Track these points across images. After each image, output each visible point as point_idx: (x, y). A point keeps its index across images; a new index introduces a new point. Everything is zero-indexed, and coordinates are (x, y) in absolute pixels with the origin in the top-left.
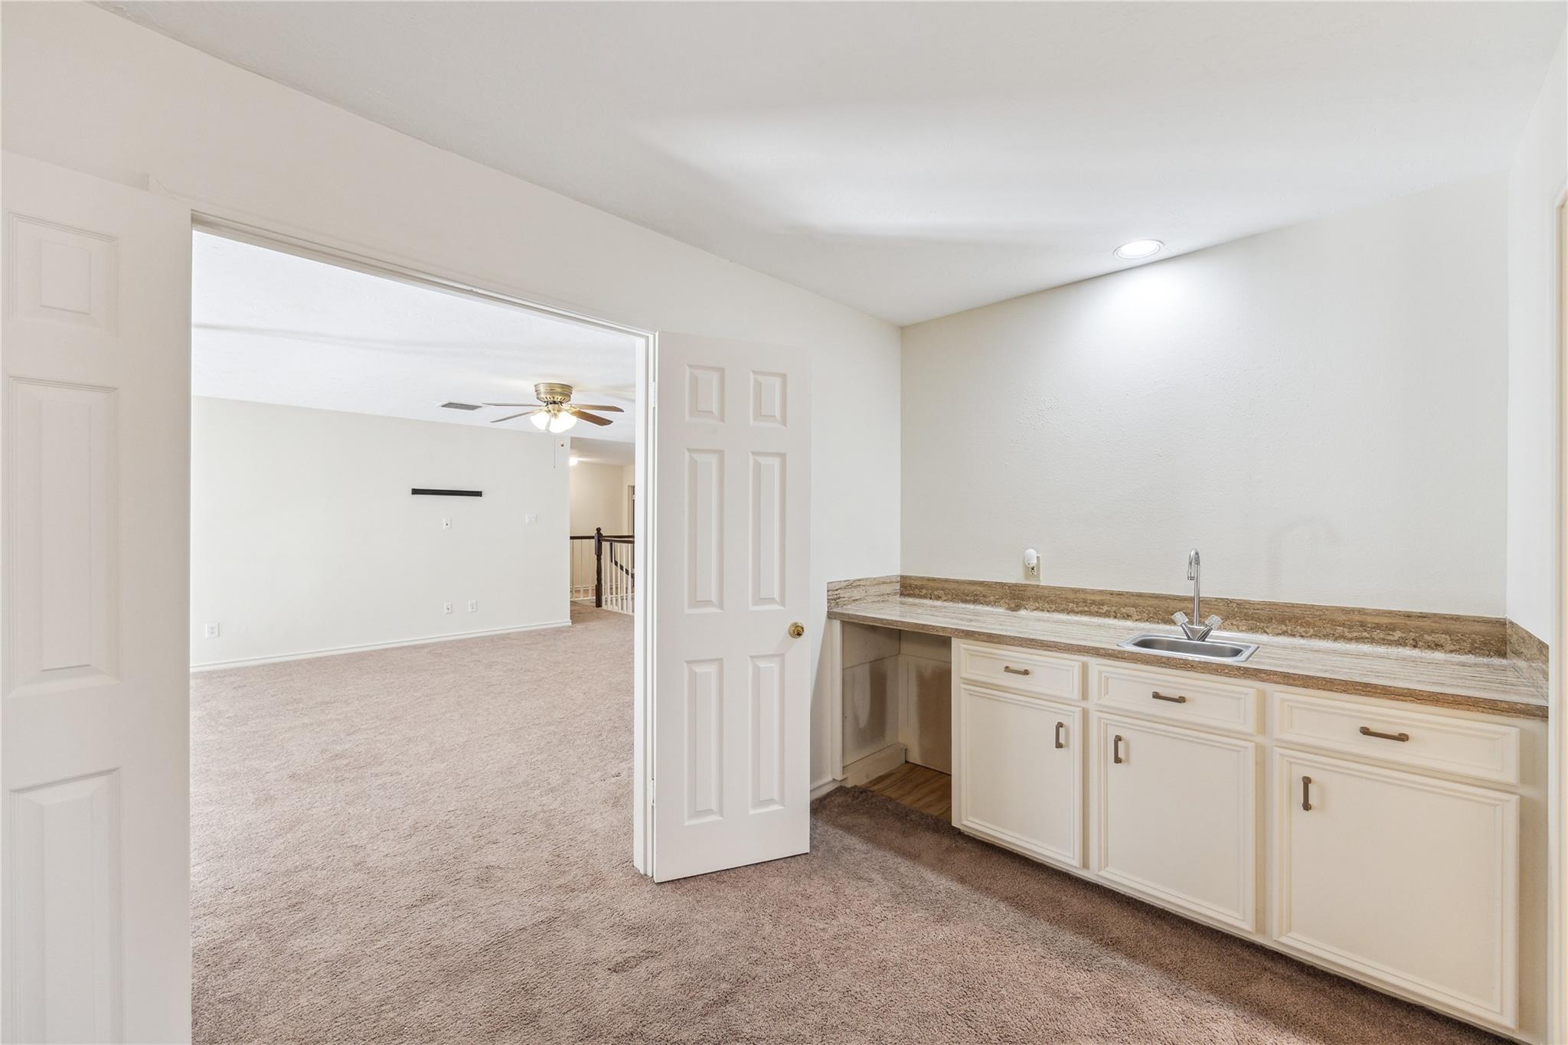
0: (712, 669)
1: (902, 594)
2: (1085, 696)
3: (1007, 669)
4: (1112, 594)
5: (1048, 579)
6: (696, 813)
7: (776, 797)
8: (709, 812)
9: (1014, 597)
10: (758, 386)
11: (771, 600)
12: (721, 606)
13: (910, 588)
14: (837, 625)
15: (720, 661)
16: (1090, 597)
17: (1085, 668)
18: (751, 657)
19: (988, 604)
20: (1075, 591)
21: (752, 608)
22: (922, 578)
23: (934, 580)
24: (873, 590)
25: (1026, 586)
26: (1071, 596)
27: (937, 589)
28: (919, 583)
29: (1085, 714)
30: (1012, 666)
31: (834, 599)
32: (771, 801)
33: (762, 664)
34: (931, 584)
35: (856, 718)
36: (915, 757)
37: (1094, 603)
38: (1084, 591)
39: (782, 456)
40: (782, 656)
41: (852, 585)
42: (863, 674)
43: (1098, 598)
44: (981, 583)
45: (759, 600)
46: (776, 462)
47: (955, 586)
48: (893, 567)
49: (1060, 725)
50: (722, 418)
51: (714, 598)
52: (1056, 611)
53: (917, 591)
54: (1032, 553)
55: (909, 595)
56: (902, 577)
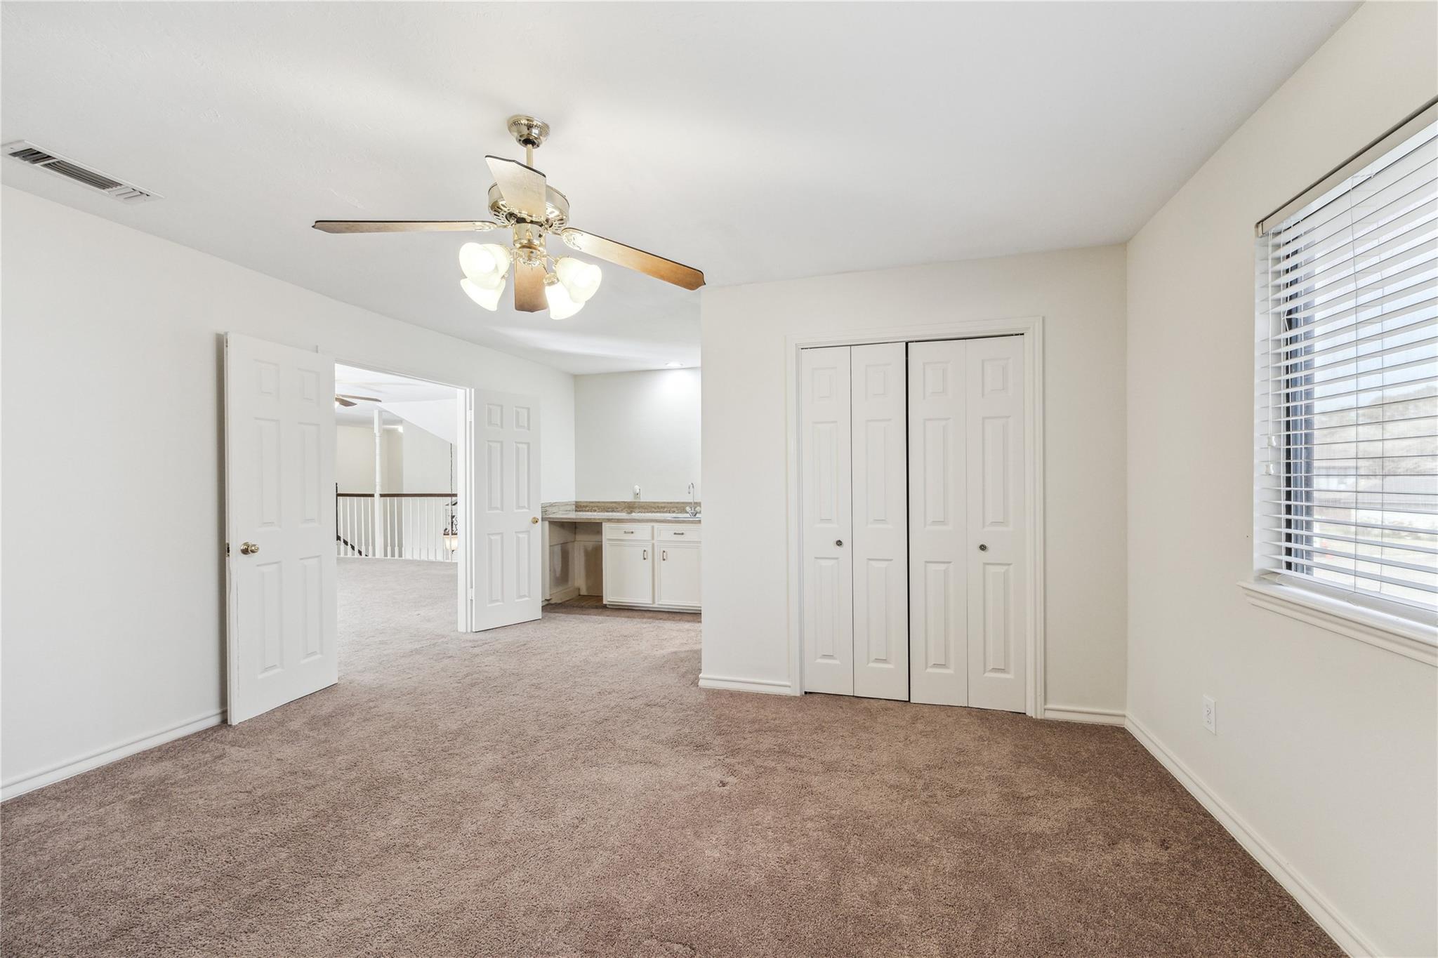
0: (498, 537)
1: (576, 511)
2: (653, 538)
3: (625, 532)
4: (668, 503)
5: (644, 498)
6: (492, 601)
7: (527, 594)
8: (497, 601)
9: (629, 507)
10: (518, 413)
11: (524, 507)
12: (502, 510)
13: (579, 507)
14: (547, 523)
15: (502, 534)
16: (660, 505)
17: (653, 527)
18: (516, 532)
19: (618, 512)
20: (654, 503)
21: (516, 511)
22: (586, 502)
23: (592, 502)
24: (562, 508)
25: (635, 502)
26: (653, 505)
27: (594, 507)
28: (585, 504)
29: (653, 545)
30: (627, 531)
31: (544, 512)
32: (525, 596)
33: (520, 535)
34: (591, 504)
35: (555, 571)
36: (584, 592)
37: (662, 507)
38: (658, 503)
39: (528, 444)
40: (529, 532)
41: (552, 505)
42: (558, 549)
43: (663, 505)
44: (615, 502)
45: (519, 507)
46: (525, 446)
47: (603, 505)
48: (571, 497)
49: (645, 551)
50: (502, 427)
51: (499, 506)
52: (648, 512)
53: (584, 509)
54: (637, 487)
55: (580, 511)
56: (576, 502)
